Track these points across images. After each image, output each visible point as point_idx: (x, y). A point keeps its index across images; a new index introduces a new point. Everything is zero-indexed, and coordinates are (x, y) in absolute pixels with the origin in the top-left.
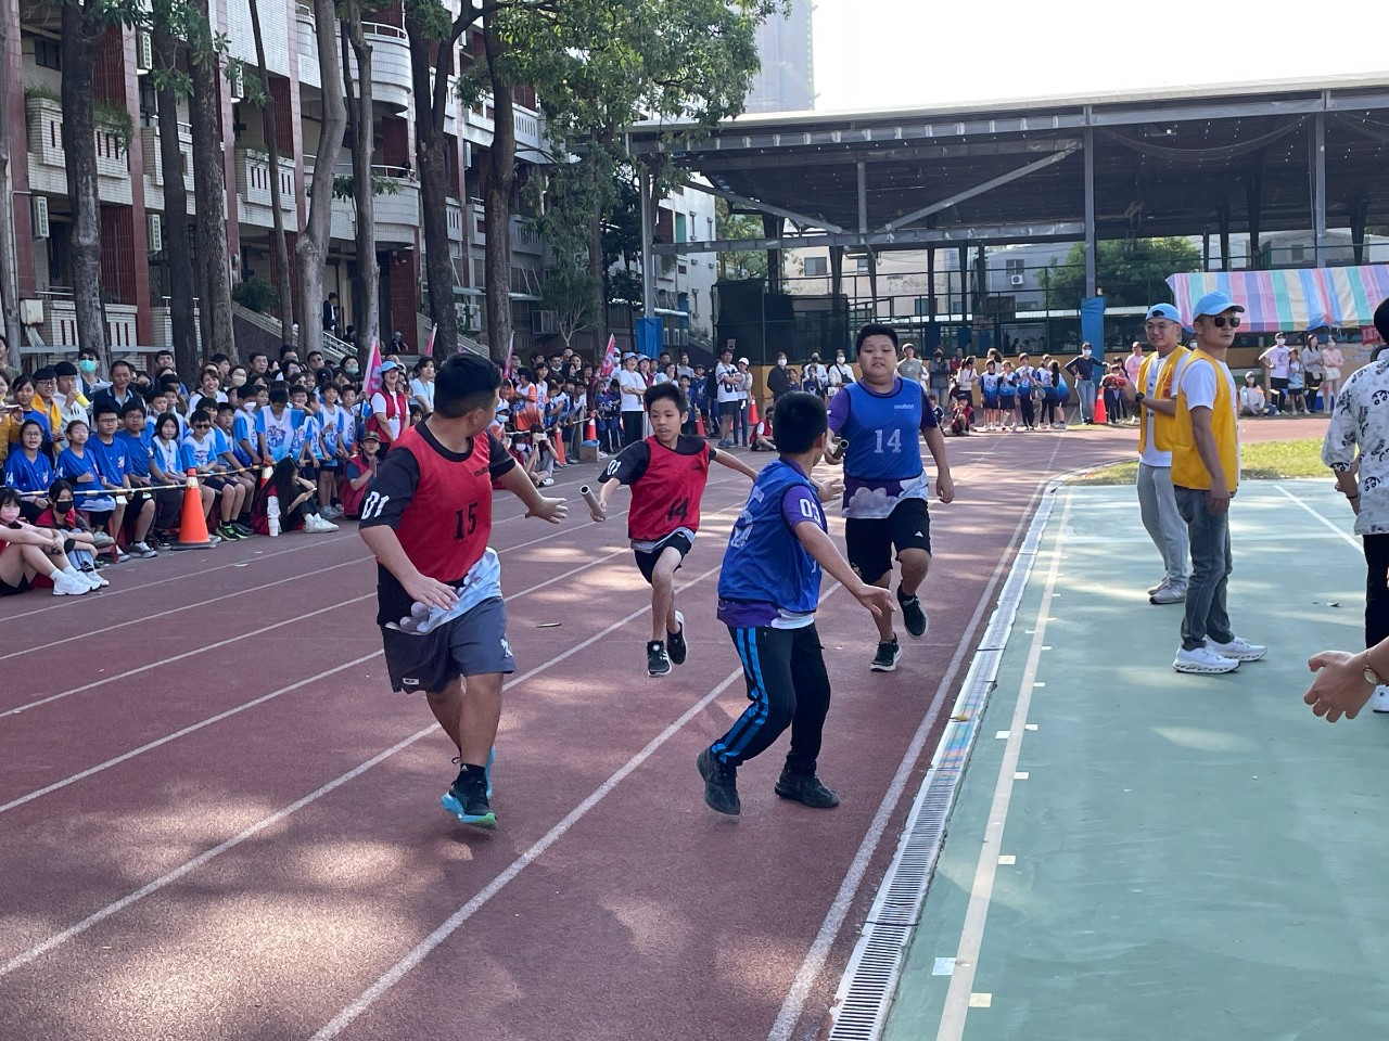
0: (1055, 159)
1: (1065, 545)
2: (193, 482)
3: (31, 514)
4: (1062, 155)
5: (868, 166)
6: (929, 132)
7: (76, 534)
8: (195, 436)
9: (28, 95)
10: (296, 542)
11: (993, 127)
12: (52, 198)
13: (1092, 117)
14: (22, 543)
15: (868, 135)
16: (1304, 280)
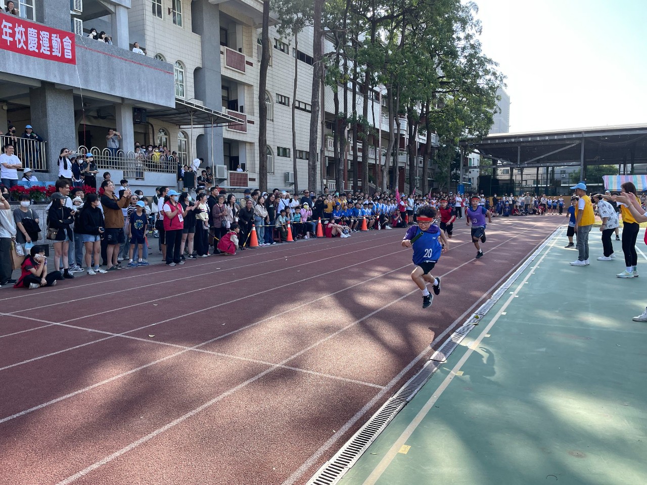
0: (573, 145)
1: (558, 239)
2: (365, 218)
3: (337, 222)
4: (575, 144)
5: (521, 147)
6: (538, 139)
7: (345, 226)
8: (365, 209)
9: (326, 135)
10: (383, 231)
11: (556, 137)
12: (329, 157)
13: (584, 135)
14: (337, 227)
15: (521, 139)
16: (642, 178)
